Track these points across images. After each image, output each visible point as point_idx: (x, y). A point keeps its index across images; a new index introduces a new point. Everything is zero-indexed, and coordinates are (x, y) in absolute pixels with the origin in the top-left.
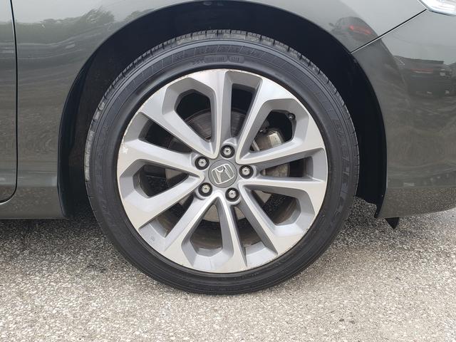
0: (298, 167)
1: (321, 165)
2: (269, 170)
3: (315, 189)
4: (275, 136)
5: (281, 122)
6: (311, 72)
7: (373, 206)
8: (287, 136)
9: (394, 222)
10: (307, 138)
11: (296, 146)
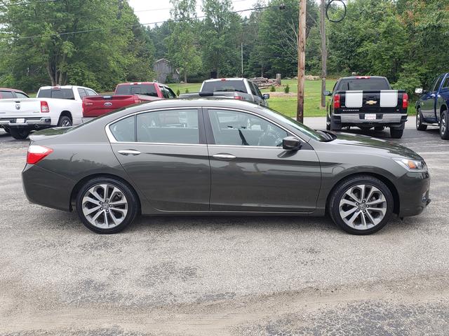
0: (380, 205)
1: (385, 205)
2: (372, 206)
3: (384, 210)
4: (374, 198)
5: (376, 196)
6: (383, 185)
7: (396, 215)
8: (377, 198)
9: (402, 219)
10: (382, 199)
11: (379, 201)
